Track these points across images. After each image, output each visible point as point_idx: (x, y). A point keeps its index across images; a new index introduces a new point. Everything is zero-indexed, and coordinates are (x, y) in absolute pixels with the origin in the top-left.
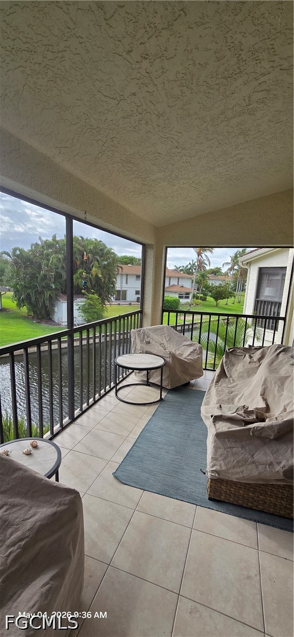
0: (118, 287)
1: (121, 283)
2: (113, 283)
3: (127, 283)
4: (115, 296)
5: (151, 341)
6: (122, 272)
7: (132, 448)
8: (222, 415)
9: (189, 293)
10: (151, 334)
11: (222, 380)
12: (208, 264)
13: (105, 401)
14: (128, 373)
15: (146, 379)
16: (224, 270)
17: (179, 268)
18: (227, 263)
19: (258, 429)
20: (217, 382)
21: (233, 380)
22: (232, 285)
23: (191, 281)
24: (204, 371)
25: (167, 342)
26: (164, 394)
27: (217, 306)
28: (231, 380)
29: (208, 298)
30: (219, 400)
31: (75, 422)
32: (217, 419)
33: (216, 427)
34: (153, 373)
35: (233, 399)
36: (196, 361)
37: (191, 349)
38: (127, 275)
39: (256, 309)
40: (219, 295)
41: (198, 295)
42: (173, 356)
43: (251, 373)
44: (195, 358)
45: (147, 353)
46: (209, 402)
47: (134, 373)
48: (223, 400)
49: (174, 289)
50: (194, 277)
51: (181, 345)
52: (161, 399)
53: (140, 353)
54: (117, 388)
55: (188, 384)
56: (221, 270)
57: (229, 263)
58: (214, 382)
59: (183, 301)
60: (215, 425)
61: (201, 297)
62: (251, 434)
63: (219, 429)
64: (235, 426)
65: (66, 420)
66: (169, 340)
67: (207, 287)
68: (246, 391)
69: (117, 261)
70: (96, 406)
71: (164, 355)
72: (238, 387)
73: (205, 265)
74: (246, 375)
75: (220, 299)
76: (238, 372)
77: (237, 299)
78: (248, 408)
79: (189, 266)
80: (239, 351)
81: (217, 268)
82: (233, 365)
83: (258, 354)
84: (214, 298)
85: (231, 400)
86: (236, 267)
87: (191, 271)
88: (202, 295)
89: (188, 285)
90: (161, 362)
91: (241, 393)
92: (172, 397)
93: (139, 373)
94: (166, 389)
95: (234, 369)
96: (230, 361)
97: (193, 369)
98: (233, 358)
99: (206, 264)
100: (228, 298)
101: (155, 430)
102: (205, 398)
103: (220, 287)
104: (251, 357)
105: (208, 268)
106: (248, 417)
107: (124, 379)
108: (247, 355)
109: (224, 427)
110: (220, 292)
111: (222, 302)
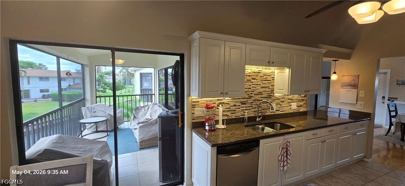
3: (29, 83)
10: (96, 108)
29: (107, 91)
34: (100, 125)
38: (29, 77)
39: (141, 93)
44: (120, 115)
52: (108, 135)
62: (149, 124)
64: (144, 123)
67: (106, 84)
71: (105, 116)
77: (127, 90)
80: (139, 108)
88: (102, 89)
95: (138, 115)
97: (120, 120)
98: (138, 111)
106: (147, 120)
108: (143, 109)
109: (141, 125)
111: (118, 92)
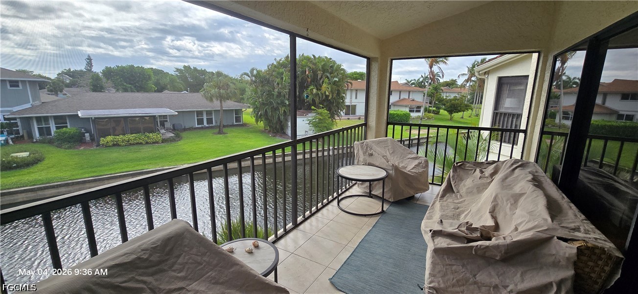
0: (347, 102)
1: (351, 98)
2: (343, 98)
3: (356, 98)
4: (344, 111)
5: (374, 153)
6: (351, 87)
7: (350, 256)
8: (442, 230)
9: (421, 107)
10: (375, 147)
11: (447, 195)
12: (441, 76)
13: (328, 210)
14: (351, 184)
15: (369, 191)
16: (460, 82)
17: (411, 81)
18: (464, 74)
19: (482, 247)
20: (443, 196)
21: (461, 195)
22: (469, 97)
23: (423, 94)
24: (430, 186)
25: (390, 154)
26: (386, 207)
27: (451, 119)
28: (459, 196)
29: (442, 111)
30: (442, 215)
31: (298, 228)
32: (435, 234)
33: (434, 242)
34: (376, 185)
35: (459, 215)
36: (421, 174)
37: (416, 162)
38: (357, 90)
39: (494, 122)
40: (454, 107)
41: (431, 108)
42: (396, 168)
43: (481, 189)
44: (420, 171)
45: (370, 164)
46: (432, 217)
47: (357, 185)
48: (447, 216)
49: (405, 103)
50: (426, 90)
51: (405, 158)
52: (383, 212)
53: (363, 165)
54: (340, 198)
55: (412, 198)
56: (457, 82)
57: (466, 74)
58: (439, 197)
59: (414, 115)
60: (433, 240)
61: (433, 110)
62: (474, 253)
63: (437, 244)
64: (456, 243)
65: (289, 226)
66: (392, 153)
67: (441, 101)
68: (474, 208)
69: (346, 77)
70: (319, 214)
71: (386, 168)
72: (466, 203)
73: (438, 78)
74: (475, 190)
75: (455, 112)
76: (466, 187)
77: (474, 112)
78: (472, 225)
79: (421, 79)
80: (468, 165)
81: (452, 80)
82: (461, 180)
83: (490, 169)
84: (448, 111)
85: (457, 216)
86: (473, 79)
87: (423, 84)
88: (435, 109)
89: (419, 98)
90: (383, 174)
91: (468, 209)
92: (395, 210)
93: (361, 184)
94: (388, 201)
95: (462, 184)
96: (458, 176)
97: (418, 182)
98: (461, 173)
99: (440, 77)
100: (463, 111)
101: (374, 242)
102: (428, 212)
103: (455, 99)
104: (482, 172)
105: (441, 81)
106: (471, 234)
107: (347, 190)
108: (478, 170)
109: (443, 243)
110: (454, 105)
111: (457, 116)
